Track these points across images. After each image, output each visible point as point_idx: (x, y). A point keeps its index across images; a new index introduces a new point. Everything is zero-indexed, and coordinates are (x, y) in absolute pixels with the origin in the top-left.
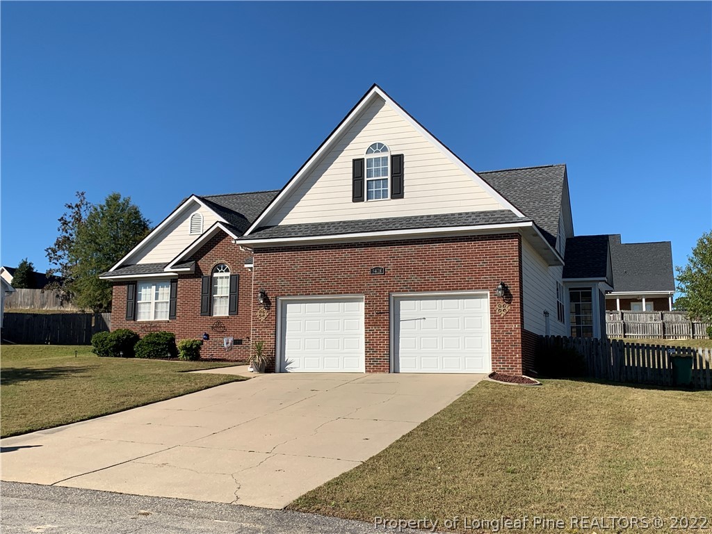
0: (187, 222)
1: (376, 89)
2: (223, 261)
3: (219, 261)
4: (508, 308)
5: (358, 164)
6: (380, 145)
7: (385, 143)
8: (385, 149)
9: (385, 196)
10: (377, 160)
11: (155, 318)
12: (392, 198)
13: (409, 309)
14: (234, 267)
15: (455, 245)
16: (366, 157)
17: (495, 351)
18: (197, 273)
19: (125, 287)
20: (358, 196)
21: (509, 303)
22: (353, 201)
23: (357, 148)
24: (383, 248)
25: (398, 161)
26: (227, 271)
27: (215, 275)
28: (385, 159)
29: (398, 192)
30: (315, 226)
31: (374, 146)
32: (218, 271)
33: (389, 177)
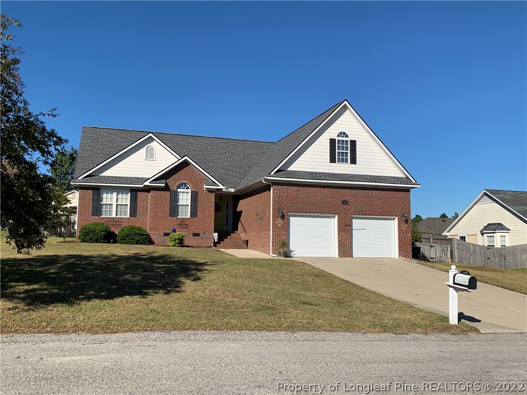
0: (143, 151)
1: (346, 102)
2: (186, 181)
3: (182, 181)
4: (406, 226)
5: (332, 142)
6: (344, 133)
7: (347, 133)
8: (347, 136)
9: (347, 161)
10: (343, 141)
11: (116, 215)
12: (351, 163)
13: (357, 223)
14: (194, 186)
15: (383, 193)
16: (337, 139)
17: (400, 247)
18: (166, 188)
19: (91, 192)
20: (333, 160)
21: (407, 223)
22: (331, 162)
23: (332, 132)
24: (347, 190)
25: (353, 143)
26: (188, 188)
27: (179, 190)
28: (347, 141)
29: (354, 161)
30: (312, 173)
31: (341, 133)
32: (181, 188)
33: (349, 151)
